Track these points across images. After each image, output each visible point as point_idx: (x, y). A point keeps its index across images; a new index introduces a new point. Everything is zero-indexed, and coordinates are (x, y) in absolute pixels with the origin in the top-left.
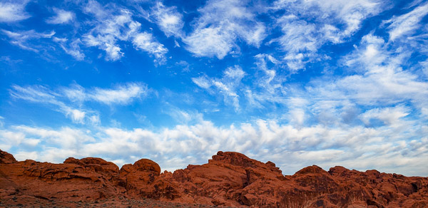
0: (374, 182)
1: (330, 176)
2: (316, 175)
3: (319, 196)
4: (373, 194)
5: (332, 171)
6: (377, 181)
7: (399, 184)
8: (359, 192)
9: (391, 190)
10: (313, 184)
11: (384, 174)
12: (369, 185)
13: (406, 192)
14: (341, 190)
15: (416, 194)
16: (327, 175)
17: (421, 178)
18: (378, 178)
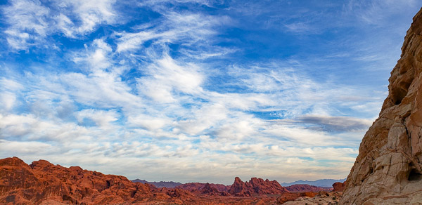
0: (75, 178)
1: (30, 170)
2: (14, 167)
3: (11, 191)
4: (71, 190)
5: (34, 165)
6: (78, 177)
7: (97, 181)
8: (58, 187)
9: (87, 186)
10: (7, 177)
11: (86, 171)
12: (69, 181)
13: (100, 188)
14: (39, 185)
15: (107, 190)
16: (28, 169)
17: (115, 176)
18: (79, 174)
